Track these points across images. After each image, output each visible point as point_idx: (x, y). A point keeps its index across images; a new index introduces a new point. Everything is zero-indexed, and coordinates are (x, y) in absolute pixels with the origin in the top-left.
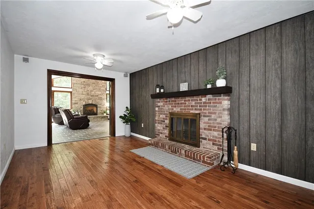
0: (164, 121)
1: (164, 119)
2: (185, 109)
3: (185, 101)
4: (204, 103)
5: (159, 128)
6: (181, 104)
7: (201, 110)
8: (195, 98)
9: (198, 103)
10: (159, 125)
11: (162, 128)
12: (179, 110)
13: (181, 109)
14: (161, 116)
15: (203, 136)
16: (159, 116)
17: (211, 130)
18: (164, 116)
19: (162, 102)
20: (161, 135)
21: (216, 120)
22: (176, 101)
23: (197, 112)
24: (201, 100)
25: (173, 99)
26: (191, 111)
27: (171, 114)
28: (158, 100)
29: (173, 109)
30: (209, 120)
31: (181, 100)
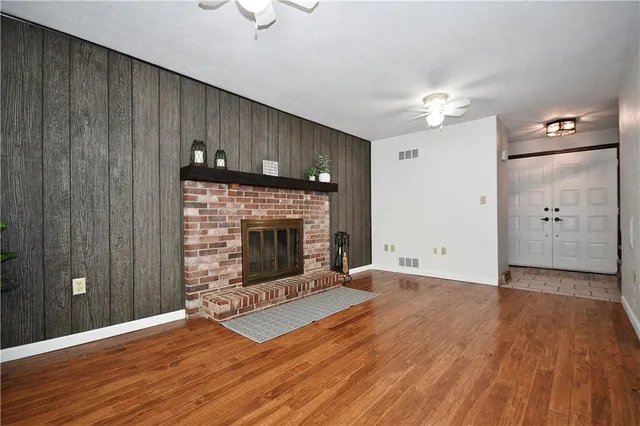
0: (224, 245)
1: (222, 238)
2: (278, 213)
3: (276, 196)
4: (306, 202)
5: (203, 267)
6: (269, 201)
7: (302, 213)
8: (293, 193)
9: (298, 202)
10: (206, 258)
11: (216, 265)
12: (264, 213)
13: (269, 212)
14: (211, 232)
15: (306, 254)
16: (205, 232)
17: (314, 242)
18: (224, 231)
19: (213, 193)
20: (212, 285)
21: (319, 226)
22: (257, 195)
23: (297, 217)
24: (301, 197)
25: (250, 190)
26: (289, 216)
27: (246, 224)
28: (200, 186)
29: (250, 212)
30: (312, 227)
31: (268, 195)
